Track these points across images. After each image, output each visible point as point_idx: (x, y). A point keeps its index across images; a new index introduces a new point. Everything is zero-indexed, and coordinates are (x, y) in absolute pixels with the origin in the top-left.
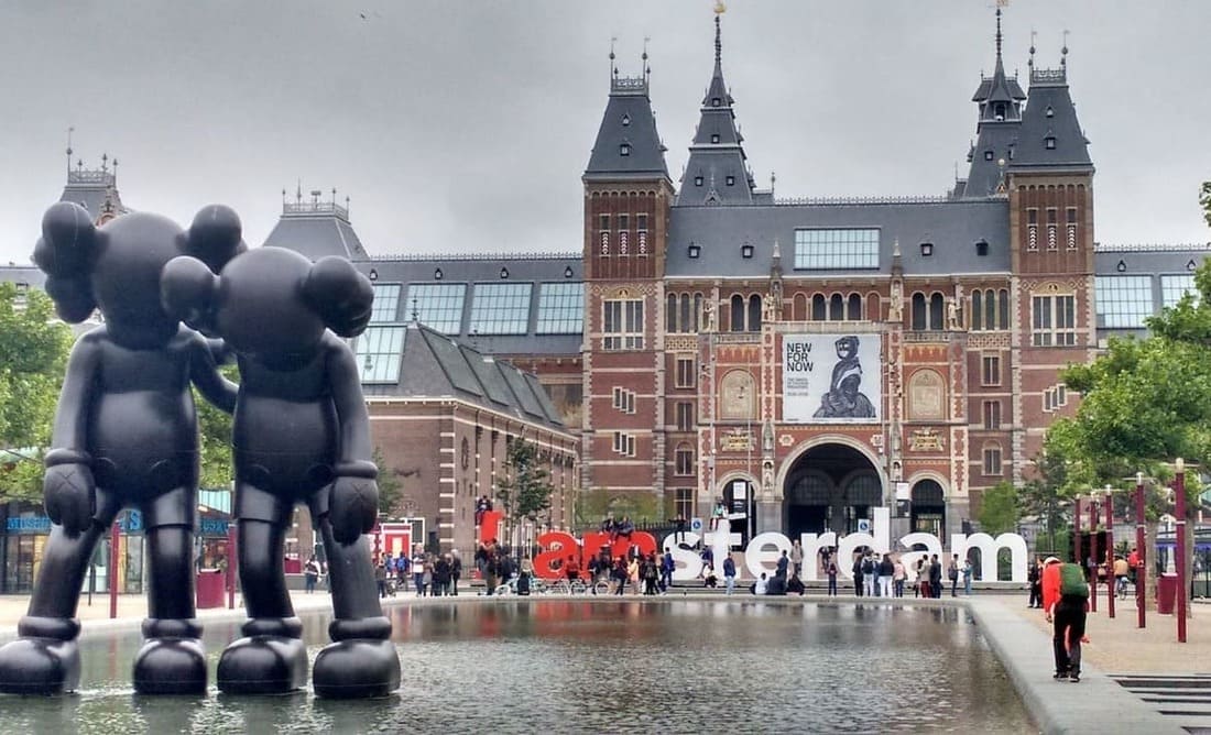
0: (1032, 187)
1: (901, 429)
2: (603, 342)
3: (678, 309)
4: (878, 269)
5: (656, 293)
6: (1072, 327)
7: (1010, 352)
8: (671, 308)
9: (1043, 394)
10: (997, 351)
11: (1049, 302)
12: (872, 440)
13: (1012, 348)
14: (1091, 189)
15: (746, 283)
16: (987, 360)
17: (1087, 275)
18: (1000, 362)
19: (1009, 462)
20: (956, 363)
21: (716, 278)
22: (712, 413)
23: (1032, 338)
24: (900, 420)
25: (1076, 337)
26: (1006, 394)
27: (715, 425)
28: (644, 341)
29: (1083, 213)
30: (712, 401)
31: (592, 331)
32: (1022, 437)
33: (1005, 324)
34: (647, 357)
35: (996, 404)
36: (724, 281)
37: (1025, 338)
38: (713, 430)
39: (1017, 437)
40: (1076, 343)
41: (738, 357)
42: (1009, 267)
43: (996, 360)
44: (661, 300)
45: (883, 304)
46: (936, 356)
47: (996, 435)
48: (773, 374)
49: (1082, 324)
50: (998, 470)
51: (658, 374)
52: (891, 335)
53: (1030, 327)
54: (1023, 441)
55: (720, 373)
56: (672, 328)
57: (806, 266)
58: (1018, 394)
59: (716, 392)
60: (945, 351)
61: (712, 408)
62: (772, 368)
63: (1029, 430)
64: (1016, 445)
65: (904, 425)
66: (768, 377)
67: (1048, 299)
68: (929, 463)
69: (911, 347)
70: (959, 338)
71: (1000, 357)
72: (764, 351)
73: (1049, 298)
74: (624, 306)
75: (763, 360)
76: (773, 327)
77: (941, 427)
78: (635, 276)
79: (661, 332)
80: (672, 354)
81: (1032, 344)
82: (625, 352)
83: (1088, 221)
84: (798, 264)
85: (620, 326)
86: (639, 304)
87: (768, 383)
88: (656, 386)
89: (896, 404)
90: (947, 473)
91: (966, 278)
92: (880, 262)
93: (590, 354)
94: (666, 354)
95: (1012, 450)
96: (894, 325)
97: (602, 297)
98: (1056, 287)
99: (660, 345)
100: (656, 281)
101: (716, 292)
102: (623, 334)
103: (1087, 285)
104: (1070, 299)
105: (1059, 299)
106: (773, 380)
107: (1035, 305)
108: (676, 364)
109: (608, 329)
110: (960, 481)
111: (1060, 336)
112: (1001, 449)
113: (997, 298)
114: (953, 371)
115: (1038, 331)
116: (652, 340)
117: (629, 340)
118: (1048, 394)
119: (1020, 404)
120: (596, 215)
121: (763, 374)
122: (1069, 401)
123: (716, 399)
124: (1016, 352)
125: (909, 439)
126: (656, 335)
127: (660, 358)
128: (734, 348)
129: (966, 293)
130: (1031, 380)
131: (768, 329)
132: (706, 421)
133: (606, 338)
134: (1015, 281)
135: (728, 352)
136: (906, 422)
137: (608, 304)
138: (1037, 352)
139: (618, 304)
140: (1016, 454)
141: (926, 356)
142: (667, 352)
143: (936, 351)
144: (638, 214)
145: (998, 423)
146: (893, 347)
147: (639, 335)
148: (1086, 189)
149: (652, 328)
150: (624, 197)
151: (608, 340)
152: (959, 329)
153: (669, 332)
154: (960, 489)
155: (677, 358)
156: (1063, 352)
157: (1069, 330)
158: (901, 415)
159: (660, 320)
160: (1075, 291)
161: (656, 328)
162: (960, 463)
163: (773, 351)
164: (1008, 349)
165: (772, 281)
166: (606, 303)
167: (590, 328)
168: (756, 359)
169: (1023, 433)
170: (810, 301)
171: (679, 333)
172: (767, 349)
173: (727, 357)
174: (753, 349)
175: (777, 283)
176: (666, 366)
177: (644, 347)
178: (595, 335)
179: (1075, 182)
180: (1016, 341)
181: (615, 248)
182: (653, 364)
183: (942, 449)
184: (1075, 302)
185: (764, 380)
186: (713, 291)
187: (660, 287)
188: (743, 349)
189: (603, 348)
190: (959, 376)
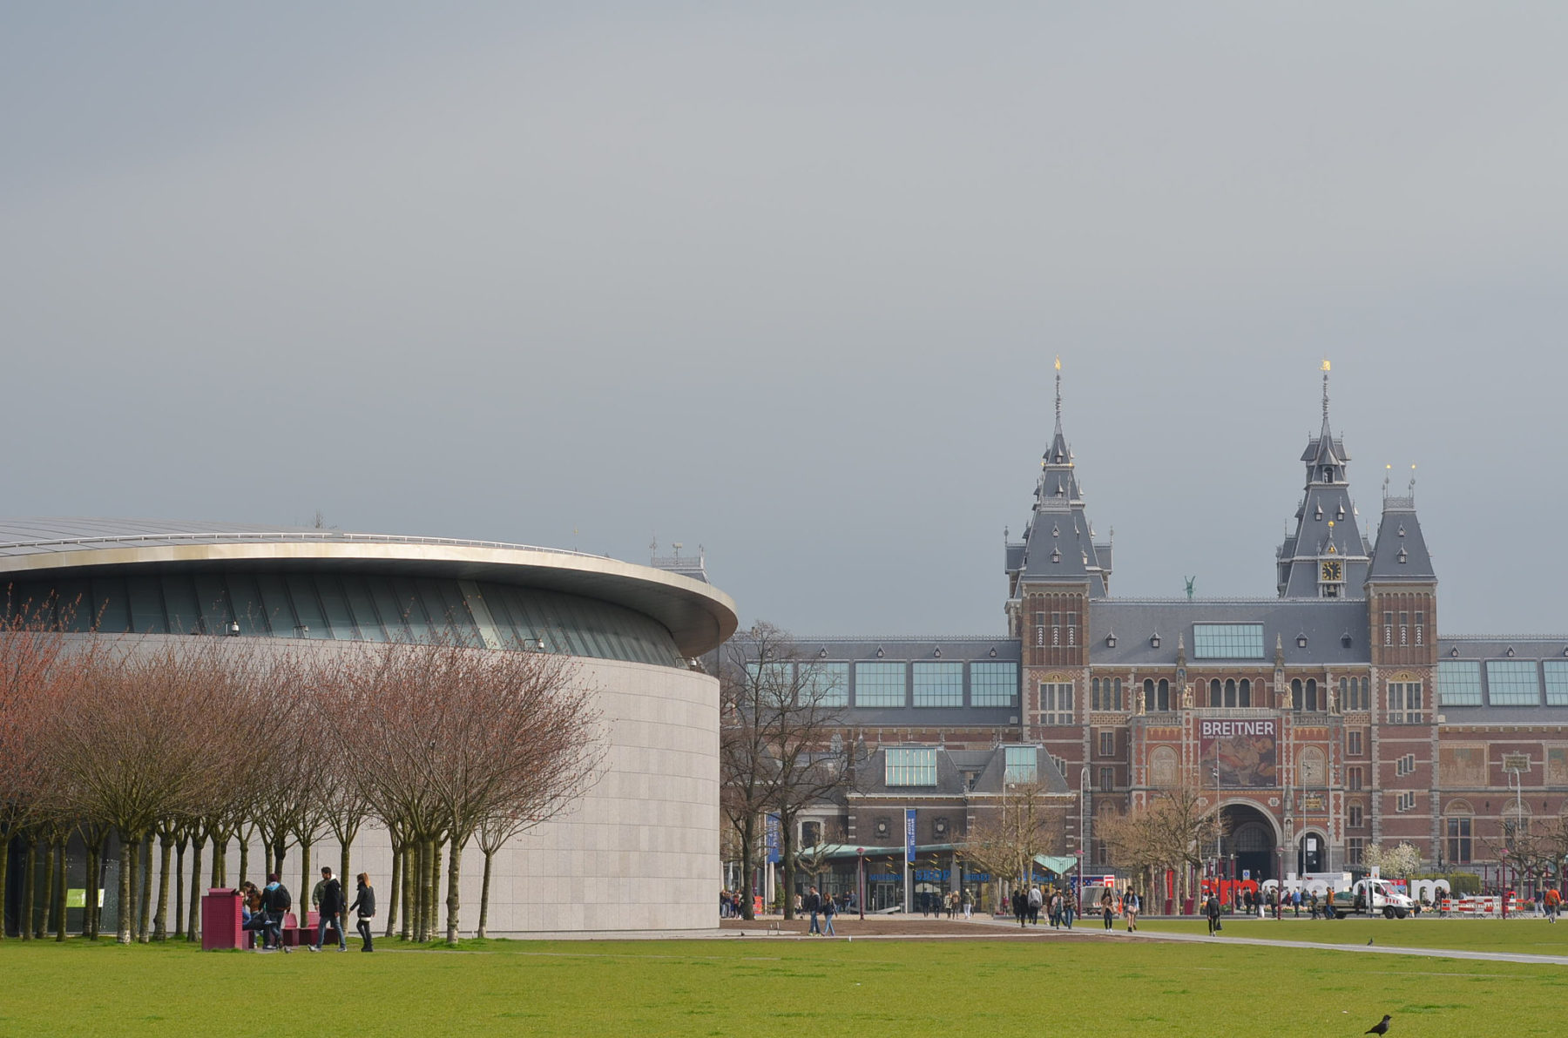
0: (1388, 594)
1: (1292, 793)
2: (1039, 718)
3: (1101, 691)
4: (1263, 659)
5: (1083, 678)
6: (1419, 708)
7: (1370, 728)
8: (1095, 689)
9: (1396, 762)
10: (1360, 727)
11: (1402, 687)
12: (1270, 802)
13: (1372, 725)
14: (1435, 597)
15: (1156, 670)
16: (1352, 734)
17: (1431, 667)
18: (1362, 737)
19: (1368, 817)
20: (1335, 742)
21: (1133, 666)
22: (1143, 780)
23: (1388, 717)
24: (1292, 786)
25: (1422, 717)
26: (1368, 762)
27: (1147, 790)
28: (1074, 718)
29: (1428, 616)
30: (1143, 771)
31: (1030, 709)
32: (1380, 797)
33: (1366, 705)
34: (1077, 731)
35: (1359, 770)
36: (1138, 669)
37: (1382, 717)
38: (1144, 793)
39: (1375, 796)
40: (1422, 721)
41: (1164, 736)
42: (1368, 659)
43: (1359, 734)
44: (1087, 684)
45: (1268, 688)
46: (1319, 736)
47: (1359, 795)
48: (1191, 749)
49: (1427, 706)
50: (1360, 823)
51: (1085, 744)
52: (1284, 719)
53: (1386, 708)
54: (1381, 800)
55: (1150, 748)
56: (1096, 706)
57: (1205, 655)
58: (1377, 762)
59: (1147, 764)
60: (1326, 732)
61: (1143, 776)
62: (1191, 745)
63: (1385, 791)
64: (1375, 804)
65: (1294, 790)
66: (1188, 752)
67: (1400, 686)
68: (1314, 819)
69: (1300, 729)
70: (1337, 722)
71: (1362, 732)
72: (1184, 731)
73: (1401, 684)
74: (1056, 689)
75: (1184, 738)
76: (1192, 713)
77: (1323, 792)
78: (1066, 664)
79: (1087, 710)
80: (1097, 728)
81: (1388, 722)
82: (1058, 726)
83: (1432, 623)
84: (1198, 654)
85: (1053, 705)
86: (1070, 687)
87: (1188, 757)
88: (1084, 755)
89: (1288, 773)
90: (1326, 828)
91: (1334, 668)
92: (1265, 654)
93: (1029, 728)
94: (1091, 728)
95: (1371, 807)
96: (1288, 711)
97: (1039, 681)
98: (1406, 676)
99: (1086, 720)
100: (1083, 668)
101: (1132, 677)
102: (1057, 712)
103: (1431, 674)
104: (1418, 686)
105: (1410, 686)
106: (1192, 754)
107: (1390, 691)
108: (1100, 736)
109: (1043, 707)
110: (1337, 834)
111: (1410, 715)
112: (1363, 807)
113: (1359, 684)
114: (1332, 747)
115: (1392, 711)
116: (1080, 717)
117: (1061, 716)
118: (1400, 762)
119: (1378, 770)
120: (1033, 613)
121: (1184, 750)
122: (1416, 768)
123: (1147, 769)
124: (1375, 728)
125: (1298, 801)
126: (1084, 712)
127: (1086, 731)
128: (1160, 729)
129: (1335, 680)
130: (1387, 751)
131: (1188, 714)
132: (1138, 786)
133: (1042, 715)
134: (1374, 671)
135: (1156, 732)
136: (1296, 787)
137: (1043, 687)
138: (1391, 728)
139: (1052, 687)
140: (1375, 810)
141: (1311, 736)
142: (1093, 726)
143: (1319, 732)
144: (1068, 613)
145: (1361, 785)
146: (1286, 729)
147: (1069, 712)
148: (1431, 597)
149: (1080, 706)
150: (1056, 598)
151: (1043, 716)
152: (1337, 715)
153: (1093, 709)
154: (1337, 840)
155: (1100, 732)
156: (1412, 728)
157: (1417, 711)
158: (1292, 783)
159: (1087, 700)
160: (1422, 679)
161: (1084, 707)
162: (1337, 820)
163: (1191, 732)
164: (1369, 725)
165: (1178, 668)
166: (1042, 685)
167: (1029, 707)
168: (1179, 738)
169: (1380, 794)
170: (1208, 684)
171: (1101, 711)
172: (1188, 730)
173: (1155, 736)
174: (1176, 730)
175: (1182, 670)
176: (1091, 738)
177: (1074, 723)
178: (1033, 712)
179: (1422, 590)
180: (1375, 719)
181: (1048, 640)
182: (1081, 736)
183: (1323, 809)
184: (1422, 688)
185: (1184, 754)
186: (1129, 677)
187: (1086, 674)
188: (1168, 730)
189: (1039, 722)
190: (1337, 752)
